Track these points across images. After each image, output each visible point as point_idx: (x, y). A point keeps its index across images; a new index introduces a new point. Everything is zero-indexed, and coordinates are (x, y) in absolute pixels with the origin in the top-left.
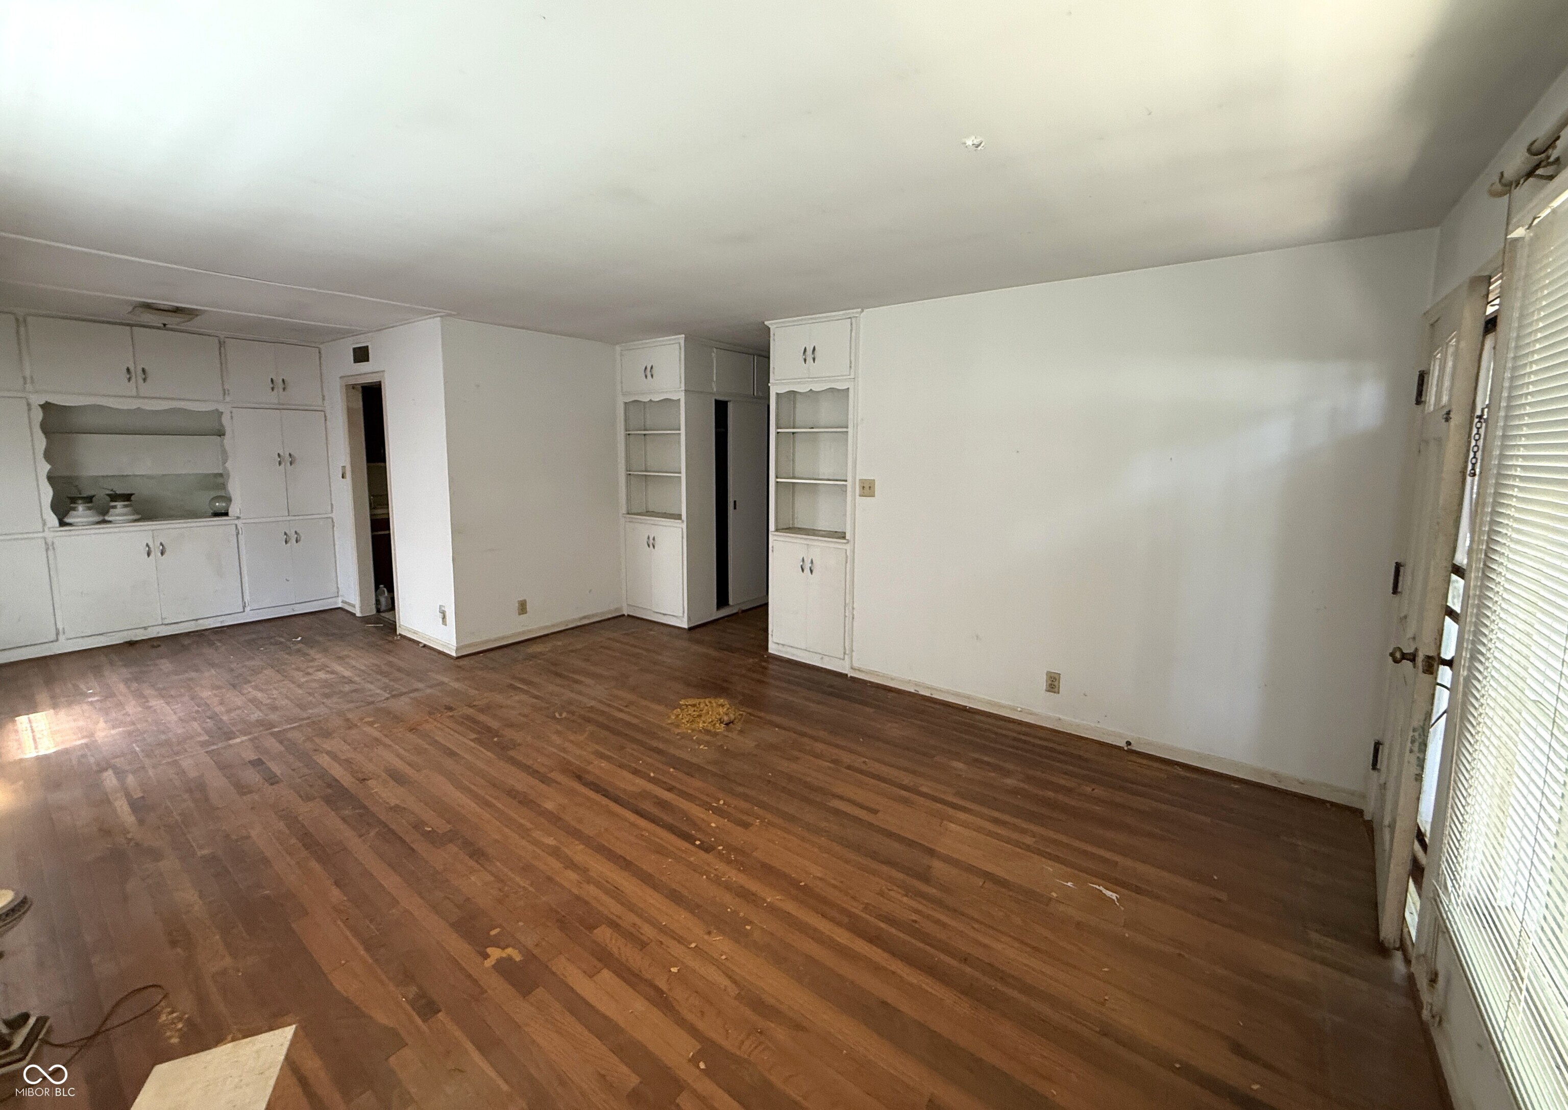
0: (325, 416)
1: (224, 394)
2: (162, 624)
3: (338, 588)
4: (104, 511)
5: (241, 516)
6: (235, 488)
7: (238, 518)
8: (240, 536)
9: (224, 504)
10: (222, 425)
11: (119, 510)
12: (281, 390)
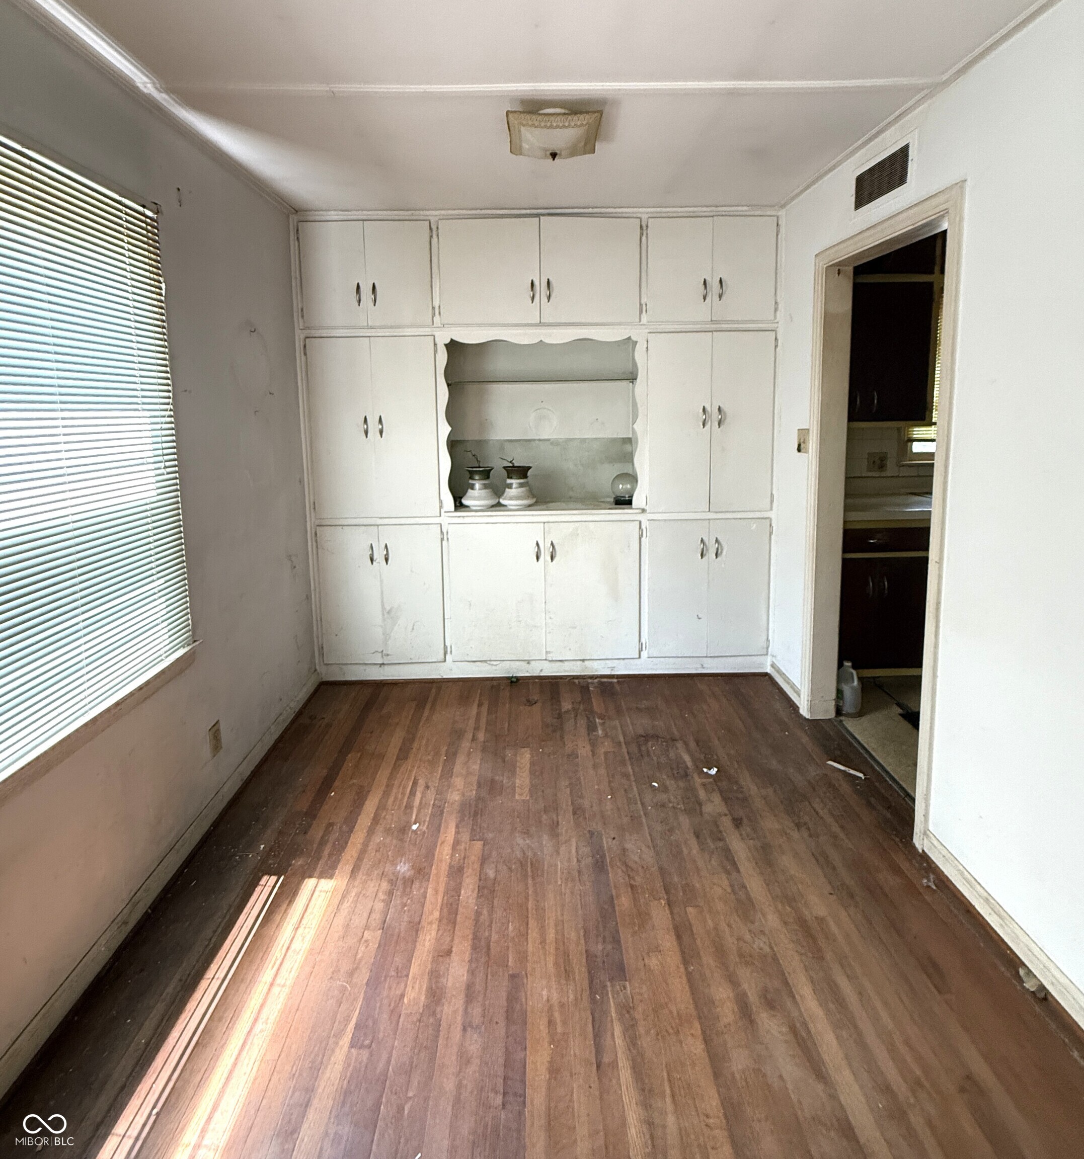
0: (776, 339)
1: (641, 312)
2: (546, 660)
3: (768, 640)
4: (498, 491)
5: (647, 508)
6: (643, 464)
7: (643, 511)
8: (643, 539)
9: (629, 486)
10: (635, 364)
11: (515, 489)
12: (716, 298)
